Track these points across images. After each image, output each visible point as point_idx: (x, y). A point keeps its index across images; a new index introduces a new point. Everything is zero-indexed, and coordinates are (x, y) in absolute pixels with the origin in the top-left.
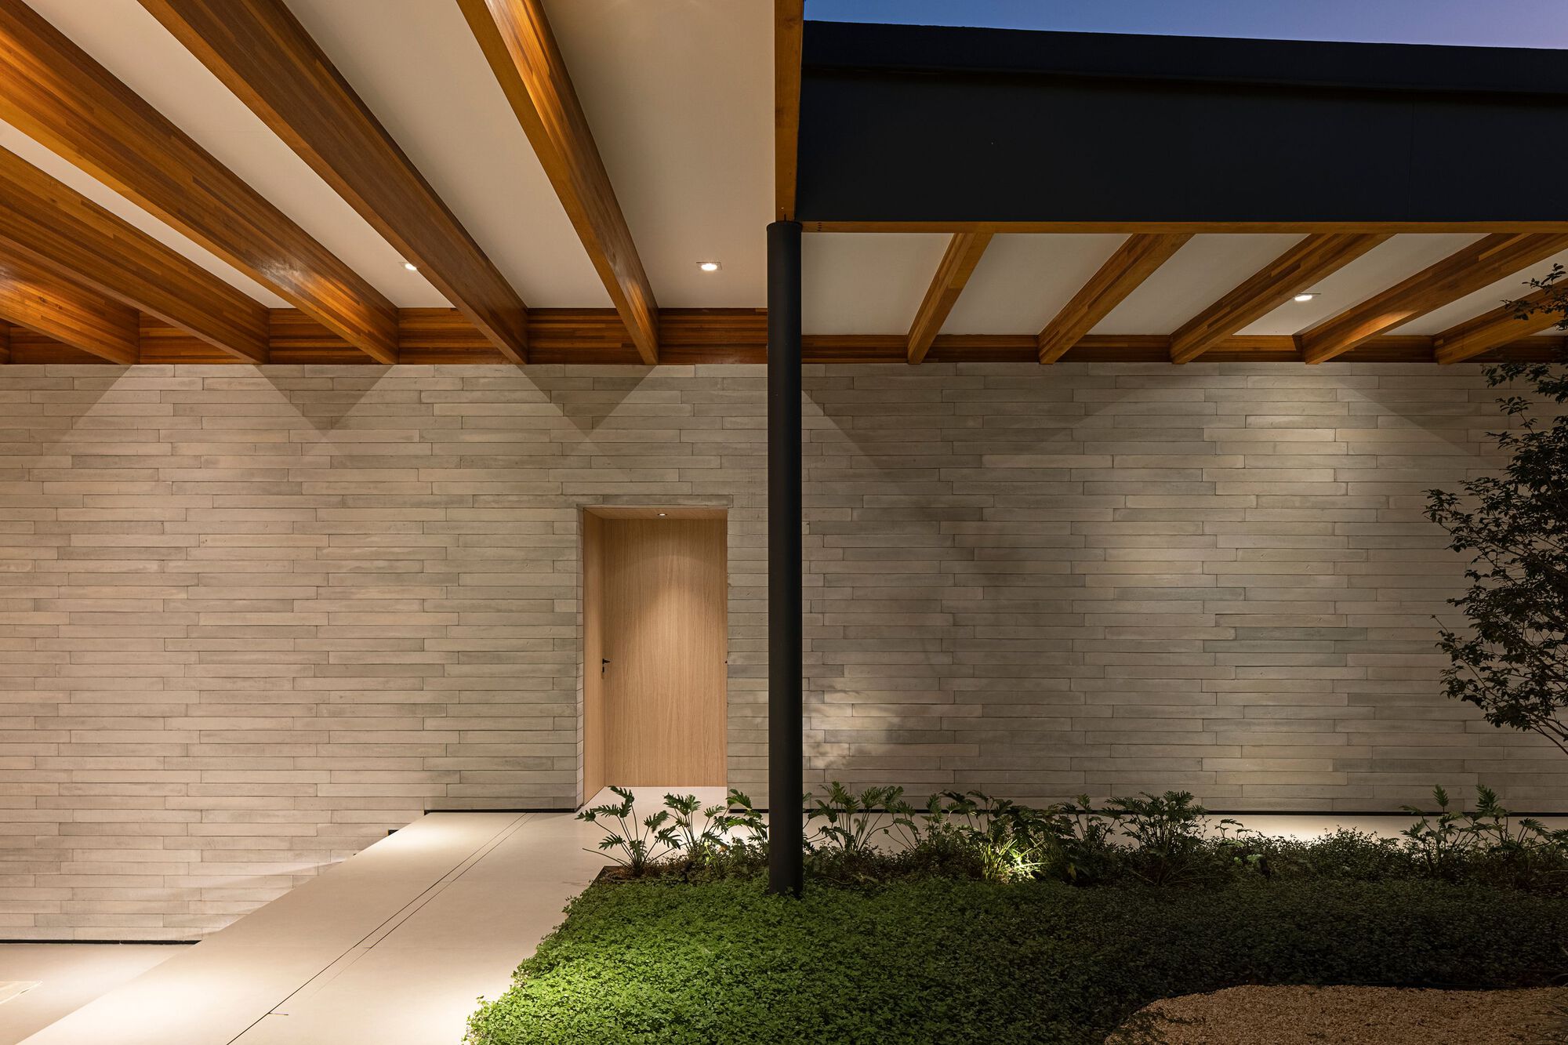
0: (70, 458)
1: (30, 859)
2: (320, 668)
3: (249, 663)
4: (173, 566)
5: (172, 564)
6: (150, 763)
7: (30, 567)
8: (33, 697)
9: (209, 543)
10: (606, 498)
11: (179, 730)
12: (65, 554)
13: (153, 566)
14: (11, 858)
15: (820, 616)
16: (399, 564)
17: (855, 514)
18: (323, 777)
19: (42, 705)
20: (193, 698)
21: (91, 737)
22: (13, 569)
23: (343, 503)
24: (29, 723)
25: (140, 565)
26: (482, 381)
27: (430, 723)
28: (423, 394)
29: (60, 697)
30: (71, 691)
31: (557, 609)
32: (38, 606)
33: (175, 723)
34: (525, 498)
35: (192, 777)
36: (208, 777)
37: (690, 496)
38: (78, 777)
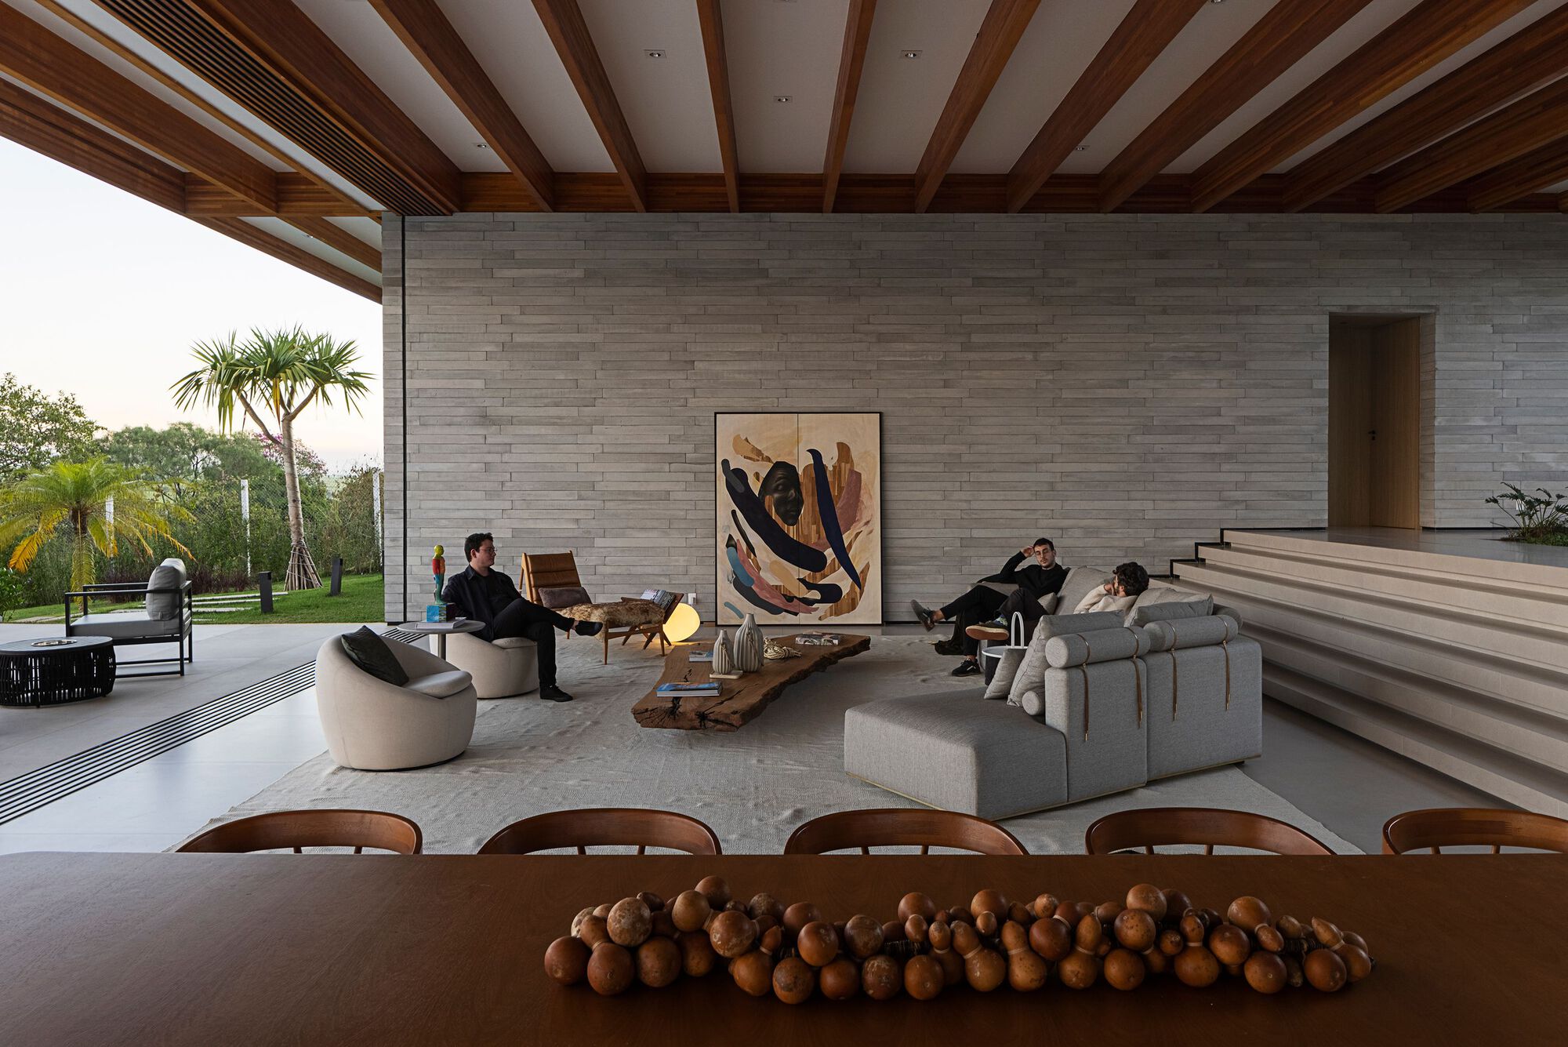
0: (971, 279)
1: (940, 563)
2: (1147, 430)
3: (1098, 424)
4: (1044, 356)
5: (1042, 355)
6: (1026, 495)
7: (942, 357)
8: (943, 449)
9: (1069, 340)
10: (1349, 307)
11: (1047, 472)
12: (966, 347)
13: (1029, 356)
14: (928, 563)
15: (1501, 391)
16: (1203, 354)
17: (1525, 320)
18: (1149, 505)
19: (950, 454)
20: (1057, 449)
21: (984, 477)
22: (930, 358)
23: (1164, 312)
24: (941, 467)
25: (1020, 355)
26: (1264, 225)
27: (1225, 467)
28: (1221, 235)
29: (964, 448)
30: (970, 445)
31: (1315, 387)
32: (946, 384)
33: (1044, 467)
34: (1293, 308)
35: (1055, 505)
36: (1068, 505)
37: (1407, 306)
38: (975, 505)
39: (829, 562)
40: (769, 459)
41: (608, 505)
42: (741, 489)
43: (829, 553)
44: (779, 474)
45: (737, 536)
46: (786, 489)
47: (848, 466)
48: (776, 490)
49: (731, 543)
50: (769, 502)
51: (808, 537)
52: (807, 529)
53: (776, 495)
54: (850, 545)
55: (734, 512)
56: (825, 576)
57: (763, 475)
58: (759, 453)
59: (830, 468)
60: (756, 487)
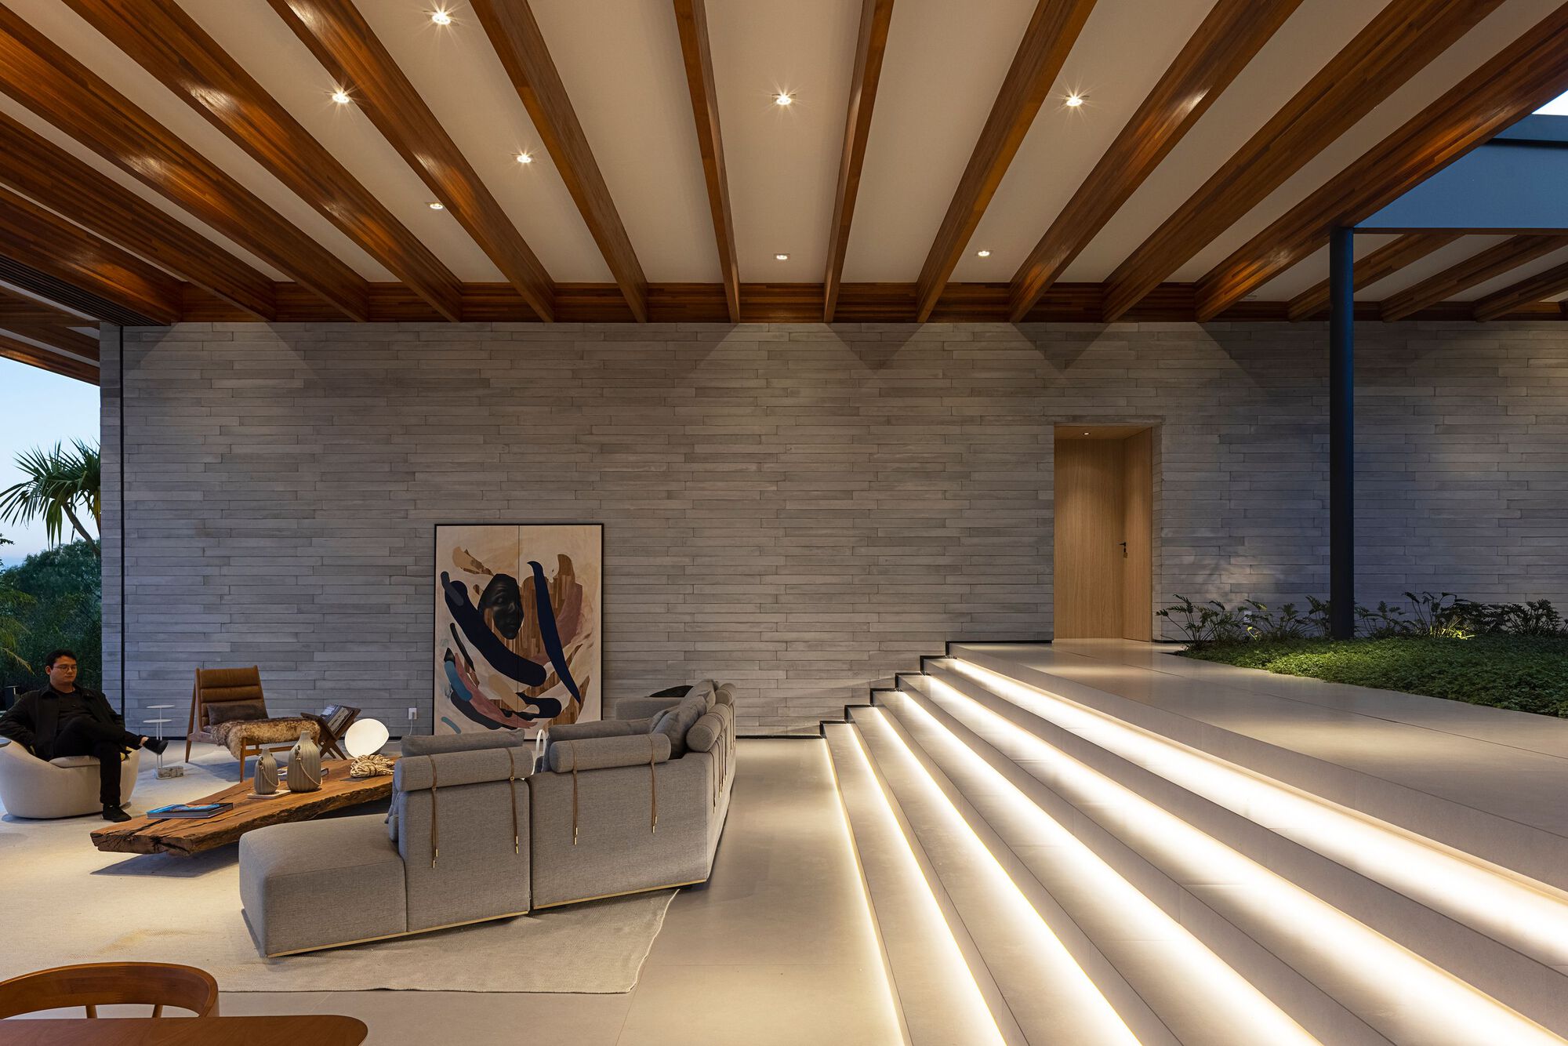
0: (694, 389)
1: (663, 677)
2: (871, 540)
3: (821, 536)
4: (767, 467)
5: (766, 466)
6: (750, 608)
7: (665, 468)
8: (667, 561)
9: (793, 451)
10: (1074, 418)
11: (771, 584)
12: (690, 458)
13: (753, 467)
14: (650, 677)
15: (1228, 502)
16: (928, 465)
17: (1252, 430)
18: (875, 617)
19: (673, 567)
20: (781, 561)
21: (708, 590)
22: (653, 469)
23: (888, 422)
24: (664, 580)
25: (740, 466)
26: (988, 334)
27: (950, 579)
28: (945, 344)
29: (687, 560)
30: (694, 557)
31: (1040, 498)
32: (670, 495)
33: (768, 579)
34: (1018, 418)
35: (779, 618)
36: (792, 618)
38: (699, 618)
39: (548, 675)
40: (489, 572)
41: (328, 618)
42: (460, 602)
43: (549, 667)
44: (500, 586)
45: (455, 650)
46: (506, 602)
47: (569, 578)
48: (495, 603)
49: (449, 657)
50: (489, 615)
51: (528, 650)
52: (526, 643)
53: (496, 608)
54: (570, 659)
55: (452, 626)
56: (543, 691)
57: (483, 587)
58: (479, 565)
59: (551, 581)
60: (475, 600)
